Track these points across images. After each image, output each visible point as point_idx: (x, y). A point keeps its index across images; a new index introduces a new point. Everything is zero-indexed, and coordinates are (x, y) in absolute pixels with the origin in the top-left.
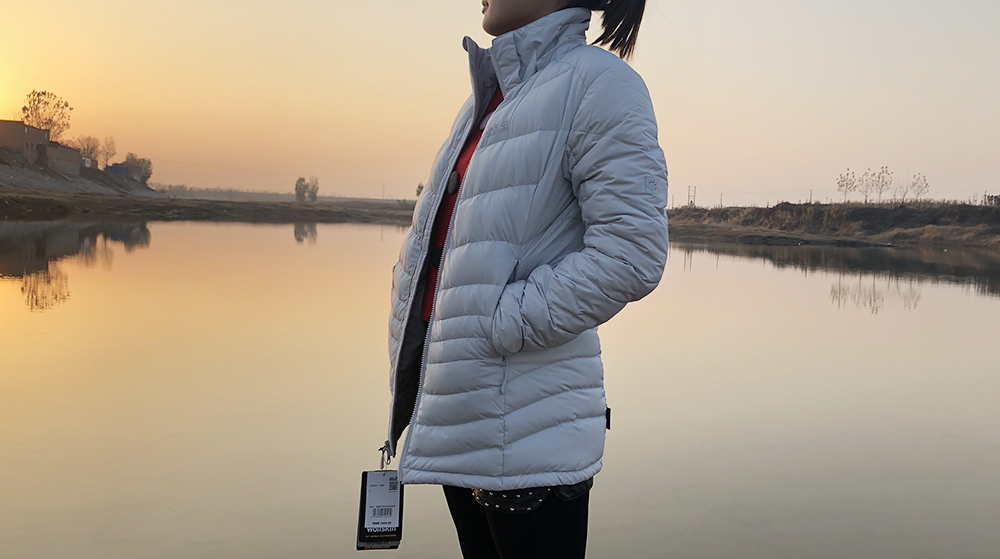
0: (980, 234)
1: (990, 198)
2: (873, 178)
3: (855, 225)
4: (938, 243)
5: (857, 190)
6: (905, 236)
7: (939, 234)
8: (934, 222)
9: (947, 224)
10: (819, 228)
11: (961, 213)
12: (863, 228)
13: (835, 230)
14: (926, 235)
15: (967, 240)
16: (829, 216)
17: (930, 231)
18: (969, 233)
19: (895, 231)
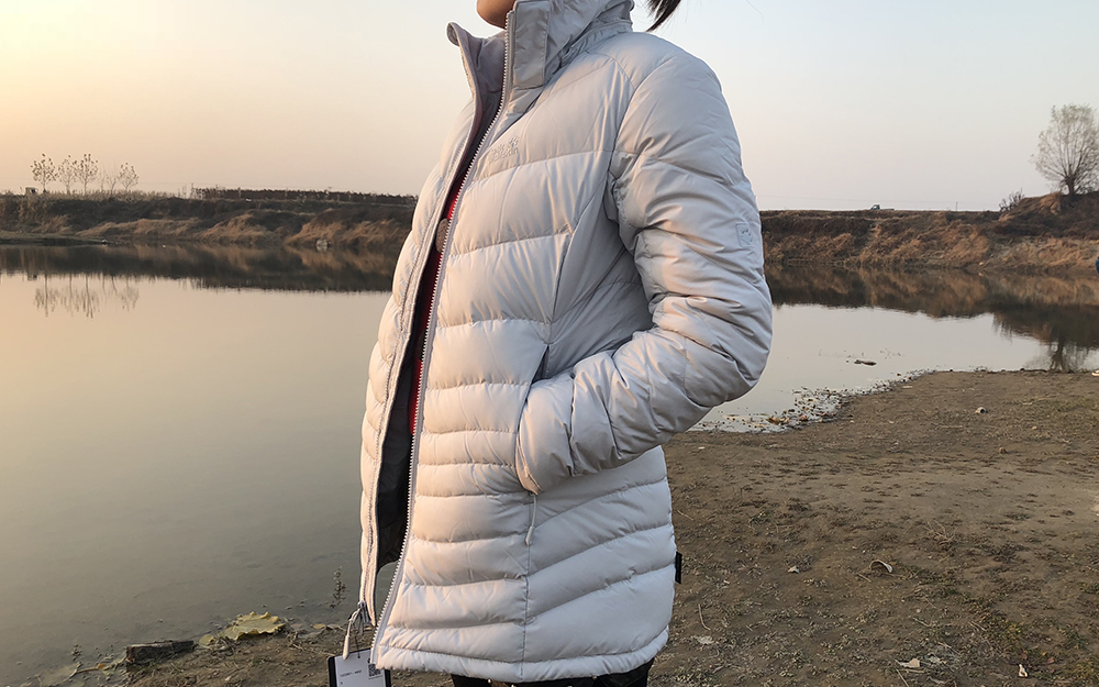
0: (192, 229)
1: (198, 191)
2: (75, 166)
3: (59, 220)
4: (153, 239)
5: (58, 179)
6: (117, 231)
7: (153, 228)
8: (147, 216)
9: (160, 217)
10: (14, 223)
11: (172, 207)
12: (69, 223)
13: (36, 225)
14: (139, 230)
15: (181, 234)
16: (26, 209)
17: (143, 225)
18: (183, 226)
19: (107, 225)
